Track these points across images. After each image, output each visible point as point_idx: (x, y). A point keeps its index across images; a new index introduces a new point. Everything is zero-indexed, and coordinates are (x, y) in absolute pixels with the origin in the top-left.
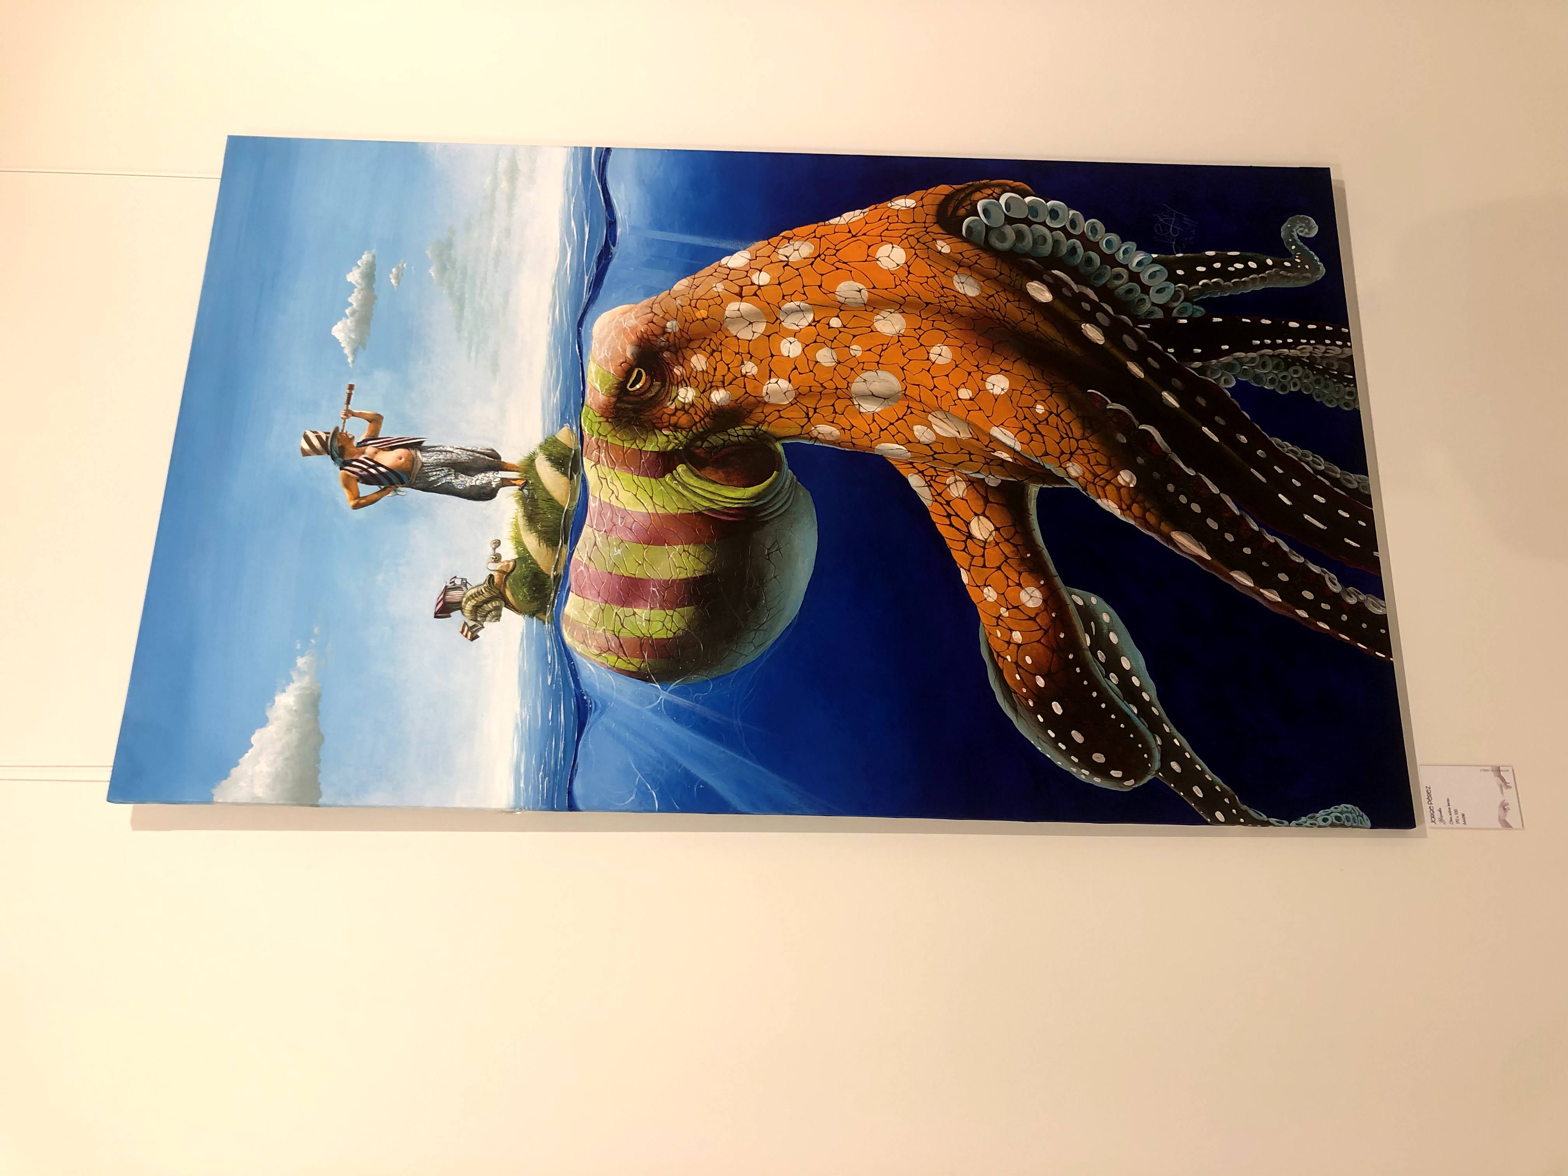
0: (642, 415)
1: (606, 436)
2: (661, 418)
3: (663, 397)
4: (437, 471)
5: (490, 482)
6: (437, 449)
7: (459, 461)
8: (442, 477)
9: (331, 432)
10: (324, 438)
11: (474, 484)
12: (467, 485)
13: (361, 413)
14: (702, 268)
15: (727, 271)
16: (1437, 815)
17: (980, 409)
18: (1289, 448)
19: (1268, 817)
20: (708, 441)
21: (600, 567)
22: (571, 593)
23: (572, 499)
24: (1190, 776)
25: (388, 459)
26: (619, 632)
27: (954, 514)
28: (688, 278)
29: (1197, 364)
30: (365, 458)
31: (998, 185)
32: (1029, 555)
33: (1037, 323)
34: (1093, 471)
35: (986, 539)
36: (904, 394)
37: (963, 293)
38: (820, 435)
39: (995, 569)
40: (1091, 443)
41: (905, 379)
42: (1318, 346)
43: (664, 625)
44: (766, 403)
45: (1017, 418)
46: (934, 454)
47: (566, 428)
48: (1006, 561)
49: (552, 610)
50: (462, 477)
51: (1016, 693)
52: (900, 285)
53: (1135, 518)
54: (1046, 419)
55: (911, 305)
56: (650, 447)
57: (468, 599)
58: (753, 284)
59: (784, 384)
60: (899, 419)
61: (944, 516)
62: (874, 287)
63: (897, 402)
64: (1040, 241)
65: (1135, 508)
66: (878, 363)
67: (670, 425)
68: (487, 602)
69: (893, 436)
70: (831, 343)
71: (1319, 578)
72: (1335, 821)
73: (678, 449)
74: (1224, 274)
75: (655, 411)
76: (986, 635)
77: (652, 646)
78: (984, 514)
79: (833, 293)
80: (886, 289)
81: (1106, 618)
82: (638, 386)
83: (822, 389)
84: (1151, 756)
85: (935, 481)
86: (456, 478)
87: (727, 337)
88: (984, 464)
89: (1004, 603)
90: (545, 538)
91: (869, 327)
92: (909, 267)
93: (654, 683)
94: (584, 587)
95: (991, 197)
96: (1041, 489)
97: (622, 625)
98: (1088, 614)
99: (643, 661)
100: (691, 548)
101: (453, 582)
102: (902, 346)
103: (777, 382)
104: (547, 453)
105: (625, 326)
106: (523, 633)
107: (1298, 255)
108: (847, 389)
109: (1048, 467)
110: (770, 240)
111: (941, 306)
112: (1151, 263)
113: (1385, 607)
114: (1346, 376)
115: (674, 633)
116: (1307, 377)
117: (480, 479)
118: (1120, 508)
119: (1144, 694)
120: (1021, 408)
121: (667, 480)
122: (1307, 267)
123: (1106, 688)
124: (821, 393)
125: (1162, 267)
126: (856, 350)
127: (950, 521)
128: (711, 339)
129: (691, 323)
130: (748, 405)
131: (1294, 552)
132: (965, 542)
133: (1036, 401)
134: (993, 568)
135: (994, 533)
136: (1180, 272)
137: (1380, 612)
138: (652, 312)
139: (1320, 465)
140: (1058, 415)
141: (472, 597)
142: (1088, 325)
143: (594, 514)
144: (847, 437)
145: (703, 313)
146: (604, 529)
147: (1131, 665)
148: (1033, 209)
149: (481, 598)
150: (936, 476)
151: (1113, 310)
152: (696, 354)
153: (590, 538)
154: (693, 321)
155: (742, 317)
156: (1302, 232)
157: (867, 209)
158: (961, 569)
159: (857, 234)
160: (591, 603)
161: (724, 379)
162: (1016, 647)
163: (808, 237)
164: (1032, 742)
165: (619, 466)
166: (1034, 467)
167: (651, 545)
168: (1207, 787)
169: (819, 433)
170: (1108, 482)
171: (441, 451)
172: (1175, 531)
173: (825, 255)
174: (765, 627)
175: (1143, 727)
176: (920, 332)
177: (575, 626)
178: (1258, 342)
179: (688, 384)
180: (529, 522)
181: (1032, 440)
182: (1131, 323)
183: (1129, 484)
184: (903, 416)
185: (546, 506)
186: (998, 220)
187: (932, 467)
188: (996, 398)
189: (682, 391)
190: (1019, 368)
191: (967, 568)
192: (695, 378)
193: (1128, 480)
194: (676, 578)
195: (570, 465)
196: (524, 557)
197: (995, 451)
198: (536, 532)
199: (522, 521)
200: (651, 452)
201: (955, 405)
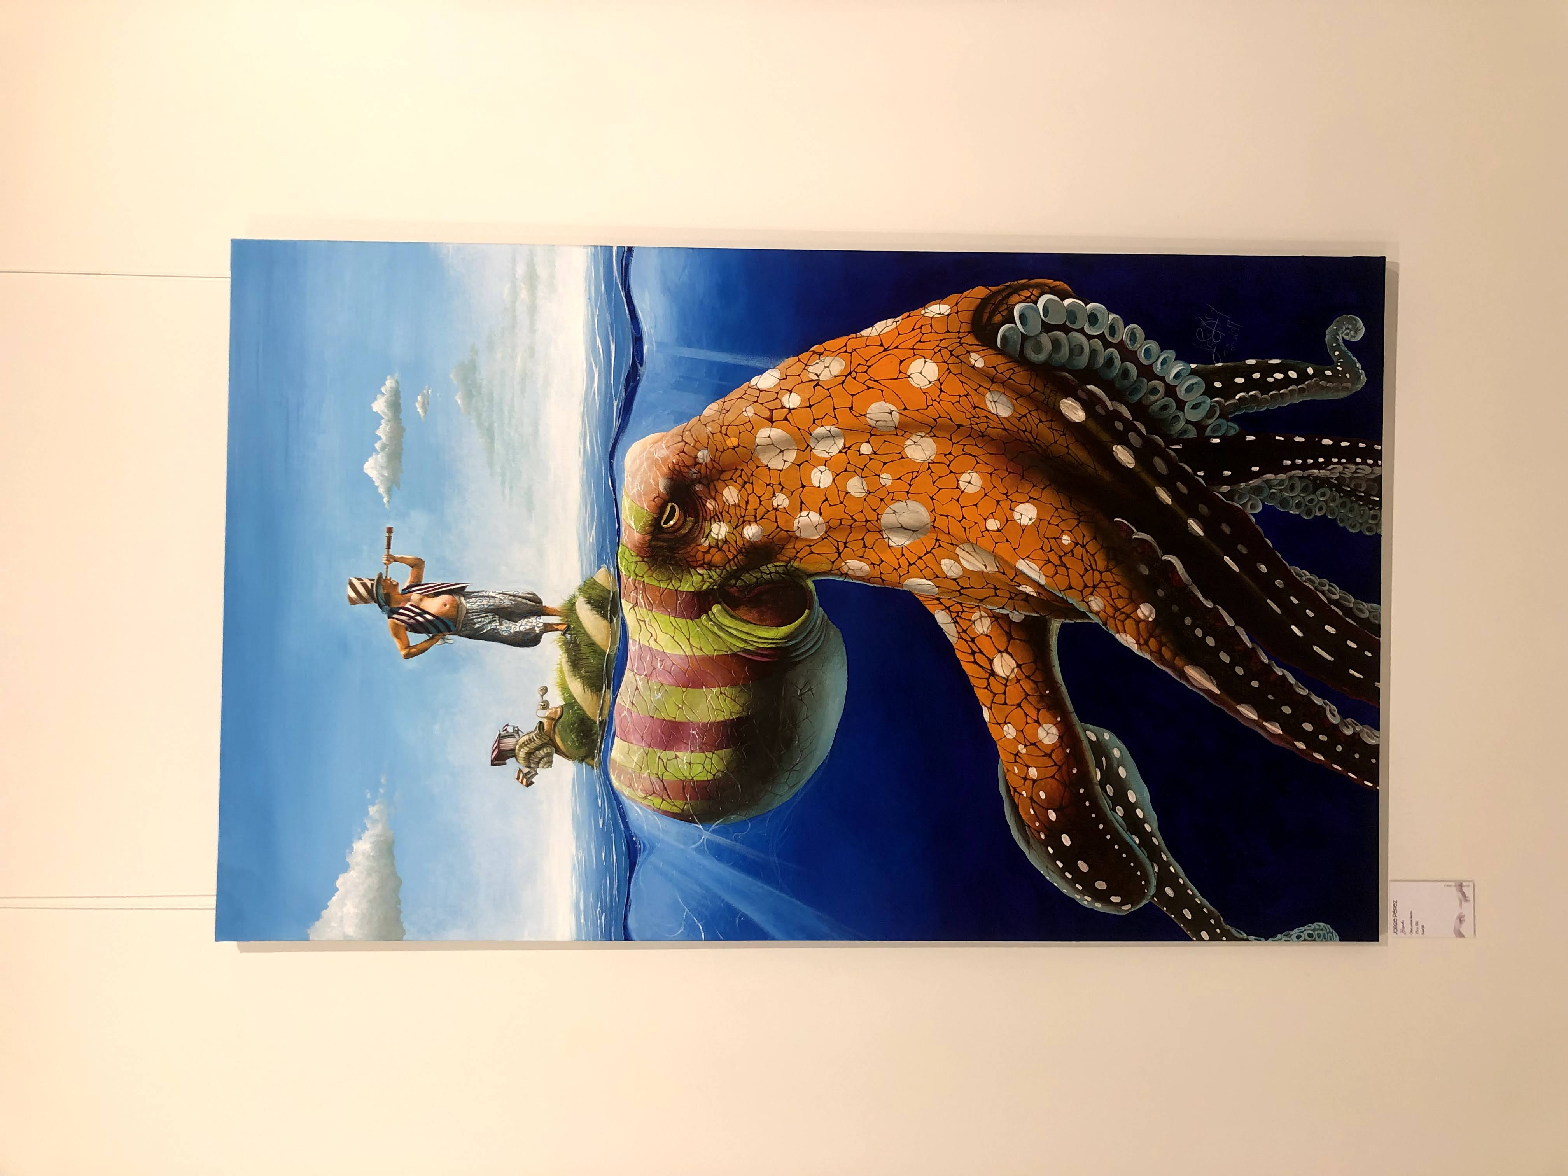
0: (677, 553)
1: (642, 577)
2: (695, 556)
3: (697, 532)
4: (481, 617)
5: (534, 628)
6: (480, 594)
7: (502, 606)
8: (487, 624)
9: (376, 578)
10: (370, 586)
11: (518, 630)
12: (512, 631)
13: (402, 557)
14: (731, 390)
15: (757, 393)
16: (1400, 926)
17: (1007, 541)
18: (1307, 577)
19: (1248, 935)
20: (742, 579)
21: (643, 711)
22: (616, 738)
23: (613, 643)
24: (1182, 900)
25: (434, 606)
26: (663, 775)
27: (978, 651)
28: (718, 401)
29: (1226, 488)
30: (411, 605)
31: (1036, 286)
32: (1047, 692)
33: (1068, 445)
34: (1114, 605)
35: (1008, 677)
36: (933, 526)
37: (996, 413)
38: (850, 571)
39: (1015, 707)
40: (1114, 576)
41: (934, 509)
42: (1348, 466)
43: (704, 767)
44: (797, 538)
45: (1043, 550)
46: (961, 589)
47: (603, 570)
48: (1026, 698)
49: (599, 755)
50: (506, 623)
51: (1029, 826)
52: (932, 405)
53: (1151, 653)
54: (1072, 551)
55: (943, 428)
56: (686, 587)
57: (521, 747)
58: (783, 407)
59: (815, 517)
60: (927, 553)
61: (968, 653)
62: (905, 409)
63: (925, 535)
64: (1077, 352)
65: (1153, 643)
66: (908, 493)
67: (704, 563)
68: (538, 749)
69: (921, 571)
70: (862, 471)
71: (1322, 710)
72: (1307, 938)
73: (713, 589)
74: (1263, 386)
75: (689, 549)
76: (1004, 772)
77: (693, 788)
78: (1006, 651)
79: (864, 415)
80: (917, 410)
81: (1116, 753)
82: (672, 523)
83: (852, 521)
84: (1147, 882)
85: (961, 617)
86: (501, 624)
87: (758, 467)
88: (1009, 599)
89: (1022, 740)
90: (589, 683)
91: (900, 453)
92: (941, 384)
93: (697, 824)
94: (628, 732)
95: (1029, 299)
96: (1063, 624)
97: (665, 768)
98: (1099, 749)
99: (686, 803)
100: (727, 690)
101: (506, 730)
102: (932, 474)
103: (808, 515)
104: (587, 596)
105: (656, 456)
106: (574, 779)
107: (1340, 362)
108: (877, 521)
109: (1070, 601)
110: (800, 356)
111: (972, 428)
112: (1190, 374)
113: (1379, 738)
114: (1372, 498)
115: (714, 775)
116: (1334, 500)
117: (524, 625)
118: (1138, 643)
119: (1146, 826)
120: (1047, 539)
121: (703, 621)
122: (1348, 376)
123: (1111, 820)
124: (851, 526)
125: (1199, 379)
126: (886, 479)
127: (974, 658)
128: (742, 470)
129: (722, 452)
130: (780, 539)
131: (1300, 685)
132: (988, 679)
133: (1063, 531)
134: (1014, 705)
135: (1015, 671)
136: (1218, 385)
137: (1373, 742)
138: (683, 441)
139: (1335, 595)
140: (1083, 546)
141: (525, 744)
142: (1119, 447)
143: (635, 657)
144: (876, 573)
145: (733, 441)
146: (645, 673)
147: (1137, 798)
148: (1071, 314)
149: (533, 745)
150: (962, 613)
151: (1146, 430)
152: (728, 486)
153: (632, 683)
154: (724, 450)
155: (772, 444)
156: (1347, 334)
157: (900, 318)
158: (983, 707)
159: (889, 347)
160: (635, 748)
161: (756, 513)
162: (1032, 783)
163: (839, 351)
164: (1042, 872)
165: (656, 608)
166: (1057, 602)
167: (691, 688)
168: (1197, 910)
169: (849, 569)
170: (1128, 616)
171: (484, 597)
172: (1188, 665)
173: (856, 373)
174: (798, 768)
175: (1142, 856)
176: (951, 458)
177: (622, 770)
178: (1289, 462)
179: (721, 519)
180: (574, 668)
181: (1057, 573)
182: (1163, 444)
183: (1148, 618)
184: (932, 549)
185: (589, 651)
186: (1035, 328)
187: (958, 603)
188: (1024, 529)
189: (715, 527)
190: (1048, 496)
191: (989, 706)
192: (728, 512)
193: (1147, 613)
194: (714, 721)
195: (609, 608)
196: (571, 704)
197: (1020, 585)
198: (580, 678)
199: (566, 667)
200: (687, 592)
201: (983, 536)
